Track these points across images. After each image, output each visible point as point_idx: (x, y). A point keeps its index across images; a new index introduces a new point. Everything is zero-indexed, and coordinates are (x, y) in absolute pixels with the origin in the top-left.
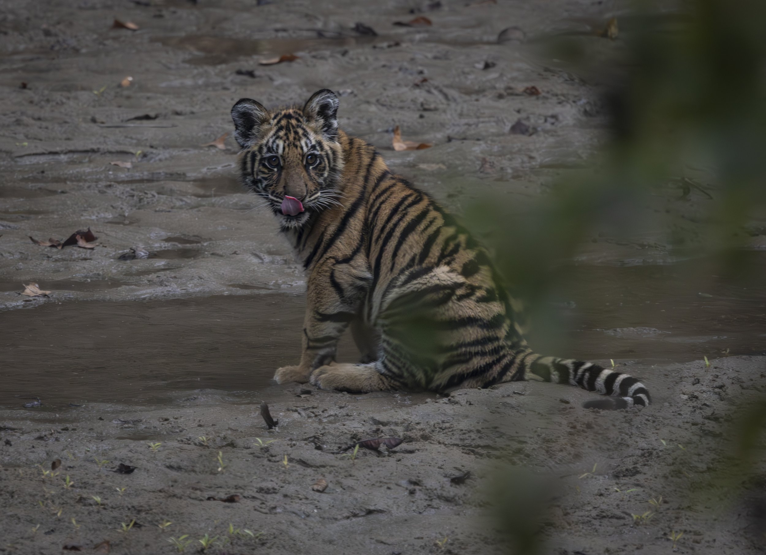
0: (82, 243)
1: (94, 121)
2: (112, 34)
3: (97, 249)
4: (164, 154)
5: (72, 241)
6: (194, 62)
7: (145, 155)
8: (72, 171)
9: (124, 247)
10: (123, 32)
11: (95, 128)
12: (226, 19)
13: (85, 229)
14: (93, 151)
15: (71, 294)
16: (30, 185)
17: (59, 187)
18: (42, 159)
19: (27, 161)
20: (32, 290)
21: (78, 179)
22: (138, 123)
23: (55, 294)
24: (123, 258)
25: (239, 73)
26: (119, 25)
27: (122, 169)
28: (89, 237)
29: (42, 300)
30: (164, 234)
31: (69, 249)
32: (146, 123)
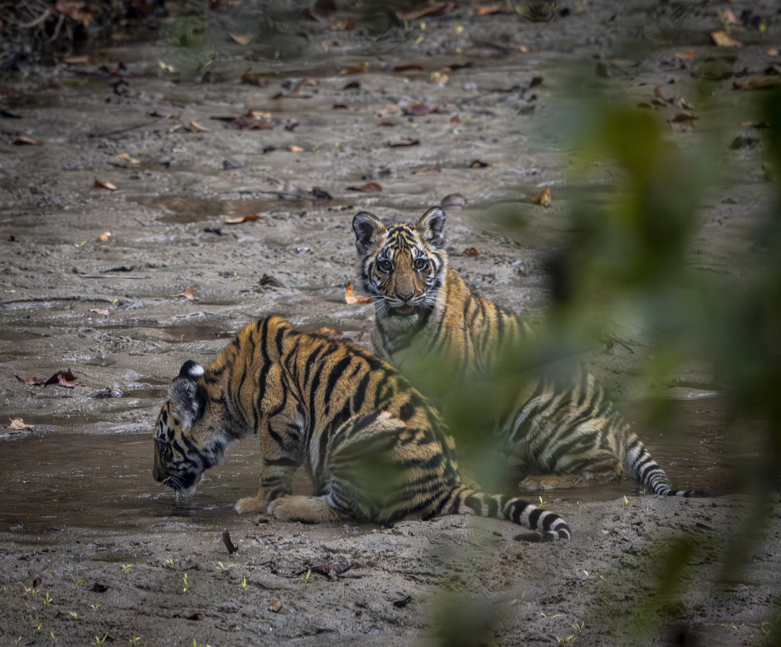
0: (62, 382)
1: (75, 271)
2: (93, 193)
3: (77, 388)
4: (138, 303)
5: (54, 380)
6: (167, 220)
7: (120, 304)
8: (55, 316)
9: (101, 387)
10: (102, 192)
11: (76, 278)
12: (195, 181)
13: (66, 370)
14: (74, 299)
15: (53, 429)
16: (17, 329)
17: (43, 331)
18: (28, 306)
19: (14, 307)
20: (17, 424)
21: (61, 324)
22: (114, 275)
23: (38, 428)
24: (100, 396)
25: (207, 230)
26: (99, 185)
27: (100, 316)
28: (69, 377)
29: (26, 433)
30: (137, 375)
31: (51, 387)
32: (122, 275)
